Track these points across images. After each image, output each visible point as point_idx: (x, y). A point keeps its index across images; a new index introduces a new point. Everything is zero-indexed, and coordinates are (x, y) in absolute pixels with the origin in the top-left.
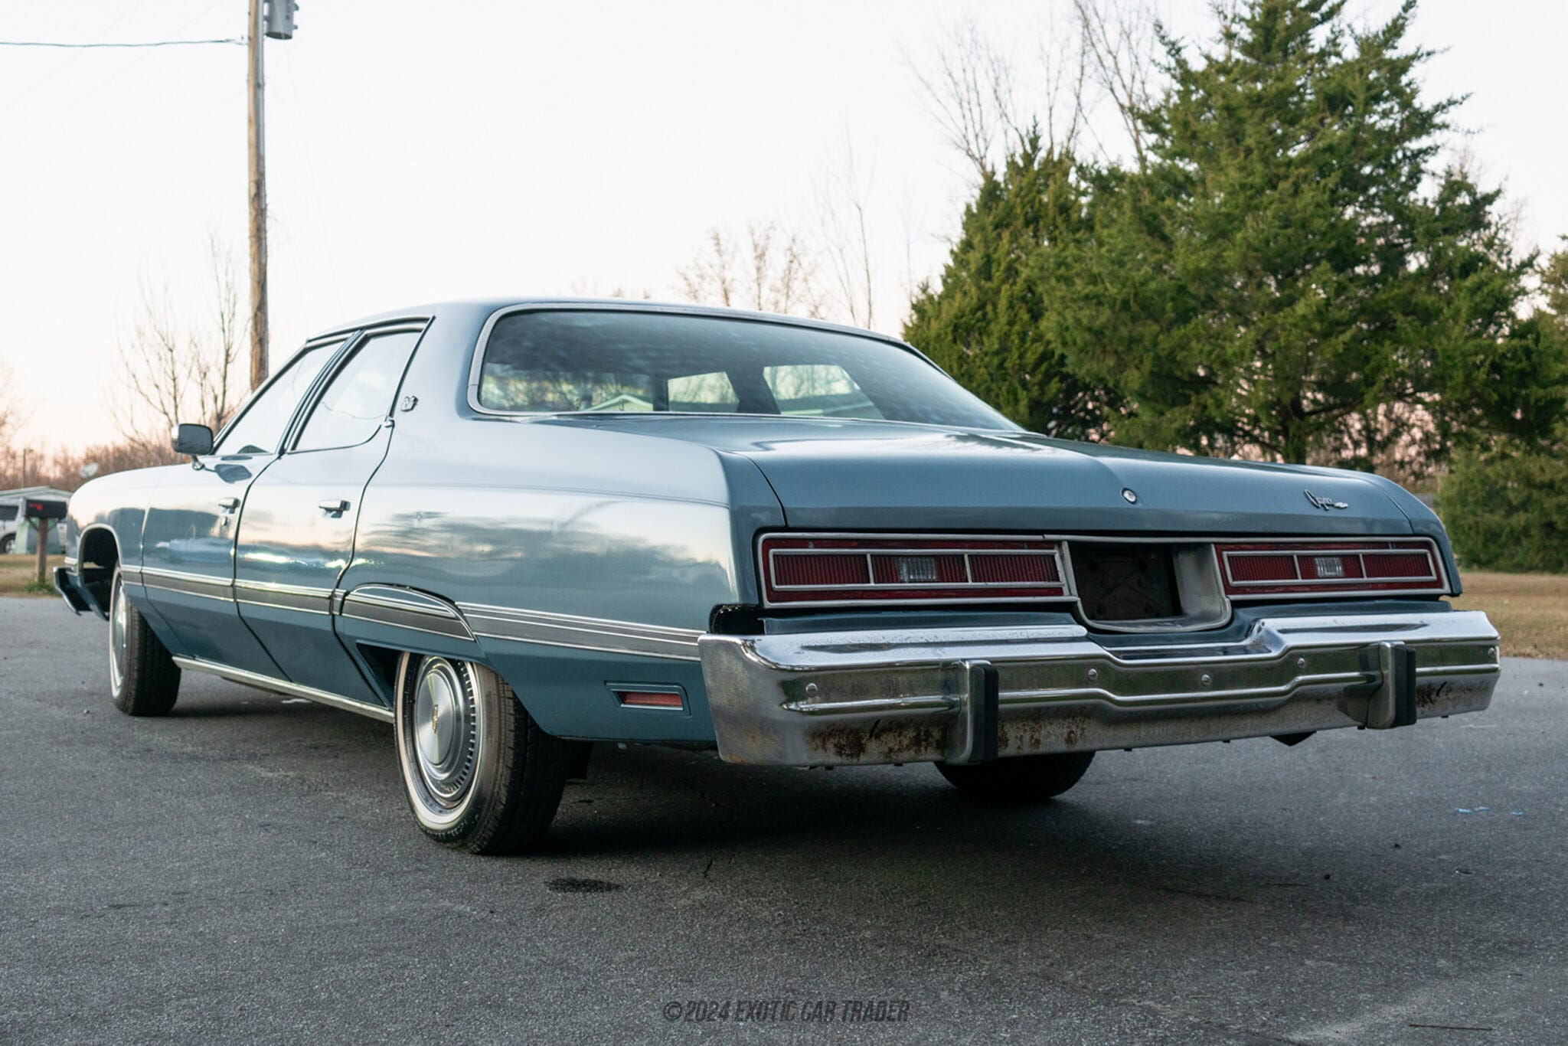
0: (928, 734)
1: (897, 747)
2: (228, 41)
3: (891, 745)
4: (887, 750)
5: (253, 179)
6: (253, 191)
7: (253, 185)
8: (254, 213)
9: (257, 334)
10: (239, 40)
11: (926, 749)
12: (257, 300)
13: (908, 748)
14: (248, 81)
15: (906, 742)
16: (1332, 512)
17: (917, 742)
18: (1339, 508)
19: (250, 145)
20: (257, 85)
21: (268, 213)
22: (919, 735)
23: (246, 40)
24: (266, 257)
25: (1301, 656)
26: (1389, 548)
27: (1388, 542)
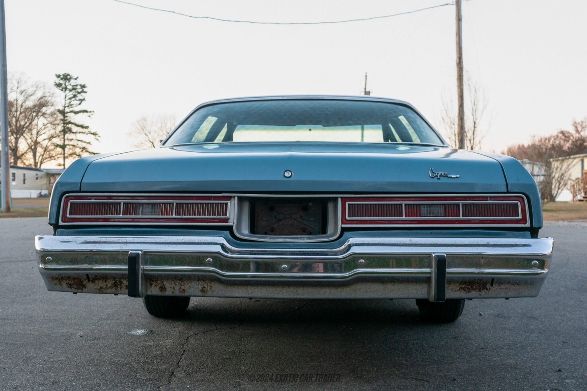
0: (121, 283)
1: (105, 287)
2: (447, 4)
3: (102, 286)
4: (99, 288)
5: (458, 56)
6: (458, 61)
7: (458, 59)
8: (458, 69)
9: (460, 116)
10: (451, 3)
11: (121, 288)
12: (460, 103)
13: (111, 287)
14: (456, 19)
15: (109, 285)
16: (443, 180)
17: (115, 285)
18: (451, 177)
19: (457, 43)
20: (459, 19)
21: (464, 69)
22: (116, 282)
23: (455, 3)
24: (463, 86)
25: (362, 258)
26: (487, 200)
27: (487, 197)
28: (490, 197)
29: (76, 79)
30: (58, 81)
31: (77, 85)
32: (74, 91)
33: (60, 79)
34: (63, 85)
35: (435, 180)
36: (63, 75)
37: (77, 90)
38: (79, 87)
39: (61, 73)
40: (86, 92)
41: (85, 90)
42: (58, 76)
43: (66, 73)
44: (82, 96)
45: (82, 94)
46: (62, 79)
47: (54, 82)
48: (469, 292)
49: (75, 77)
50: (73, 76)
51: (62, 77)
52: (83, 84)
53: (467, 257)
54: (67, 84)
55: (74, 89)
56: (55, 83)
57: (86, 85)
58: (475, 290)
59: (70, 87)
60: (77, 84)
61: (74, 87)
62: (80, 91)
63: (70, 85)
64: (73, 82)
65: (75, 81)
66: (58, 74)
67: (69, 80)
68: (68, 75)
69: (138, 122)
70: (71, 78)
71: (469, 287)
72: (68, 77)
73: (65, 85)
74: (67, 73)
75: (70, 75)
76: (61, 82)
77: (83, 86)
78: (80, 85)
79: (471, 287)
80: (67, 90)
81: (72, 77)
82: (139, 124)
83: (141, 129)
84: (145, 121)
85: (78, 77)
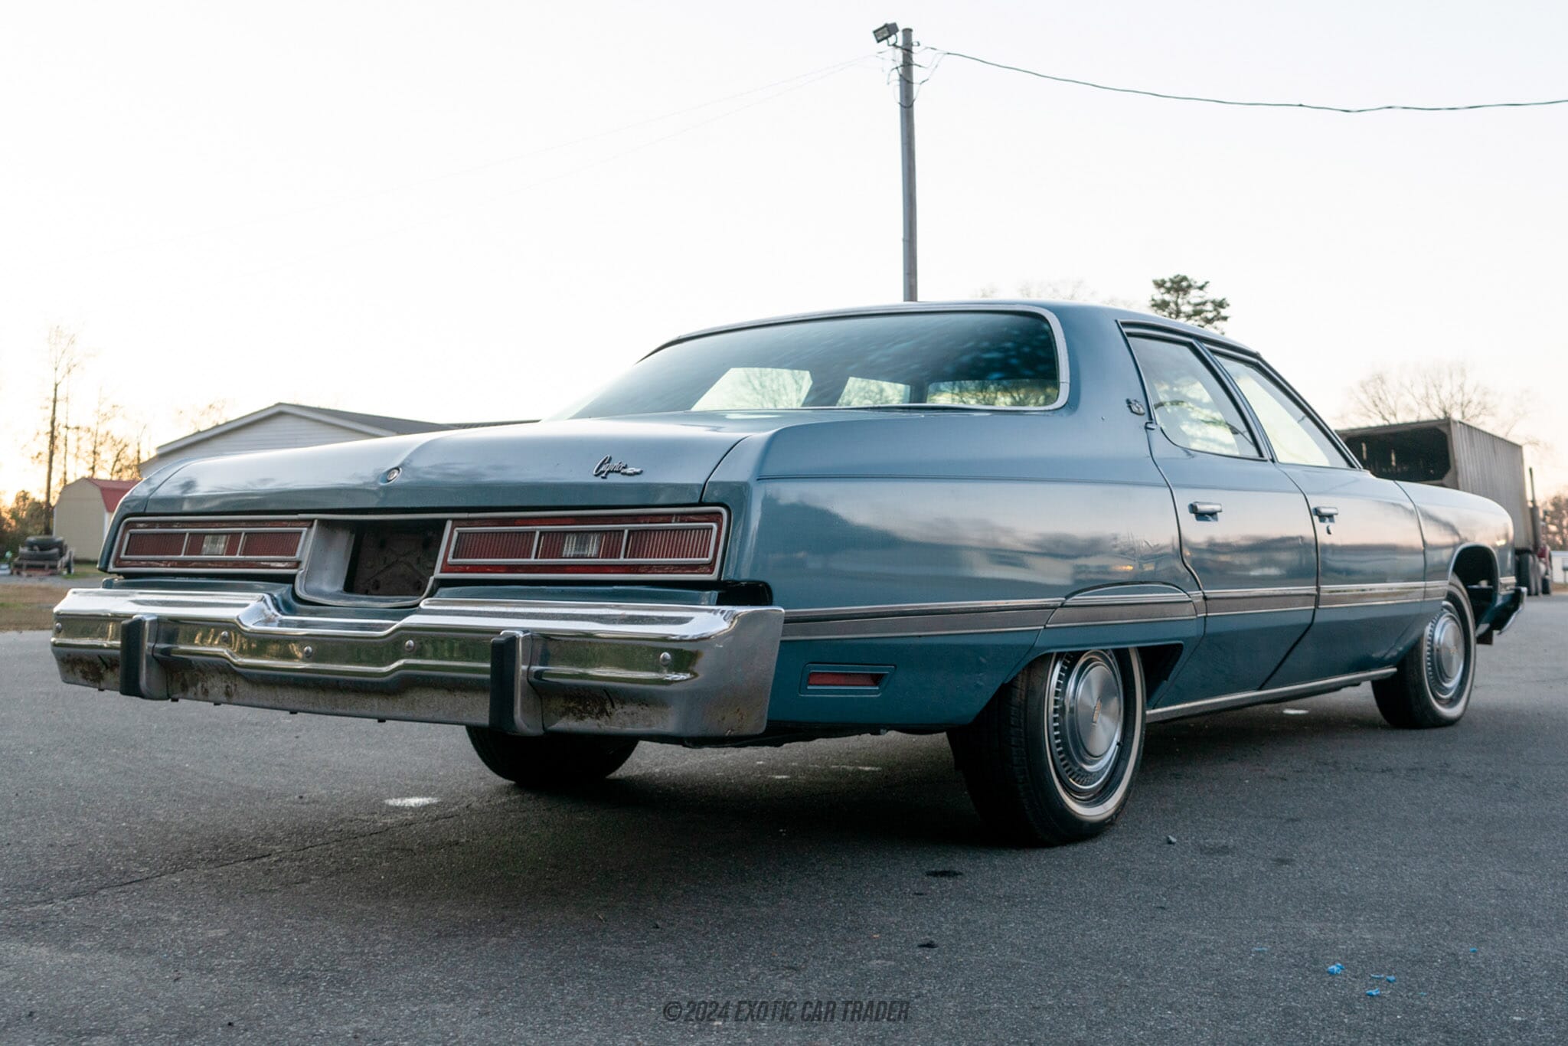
18: (626, 474)
25: (411, 637)
26: (671, 522)
27: (670, 515)
28: (677, 514)
29: (1201, 288)
30: (1159, 295)
31: (1204, 303)
32: (1197, 318)
33: (1163, 290)
34: (1172, 305)
35: (599, 480)
36: (1172, 281)
37: (1202, 315)
38: (1209, 307)
39: (1168, 275)
40: (1225, 319)
41: (1223, 312)
42: (1160, 284)
43: (1178, 276)
44: (1216, 328)
45: (1216, 323)
46: (1168, 290)
47: (1150, 299)
48: (582, 718)
49: (1200, 284)
50: (1195, 279)
51: (1168, 285)
52: (1219, 298)
53: (566, 641)
54: (1180, 301)
55: (1197, 313)
56: (1153, 303)
57: (1228, 301)
58: (590, 713)
59: (1187, 309)
60: (1203, 300)
61: (1198, 308)
62: (1210, 315)
63: (1189, 303)
64: (1194, 296)
65: (1201, 293)
66: (1159, 278)
67: (1186, 290)
68: (1185, 279)
69: (1363, 386)
70: (1190, 286)
71: (581, 707)
72: (1184, 284)
73: (1176, 304)
74: (1182, 274)
75: (1189, 277)
76: (1167, 297)
77: (1220, 305)
78: (1213, 302)
79: (584, 708)
80: (1182, 315)
81: (1192, 283)
82: (1366, 392)
83: (1371, 406)
84: (1383, 382)
85: (1207, 283)
